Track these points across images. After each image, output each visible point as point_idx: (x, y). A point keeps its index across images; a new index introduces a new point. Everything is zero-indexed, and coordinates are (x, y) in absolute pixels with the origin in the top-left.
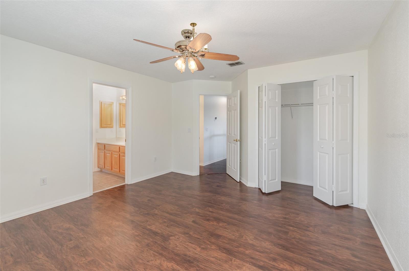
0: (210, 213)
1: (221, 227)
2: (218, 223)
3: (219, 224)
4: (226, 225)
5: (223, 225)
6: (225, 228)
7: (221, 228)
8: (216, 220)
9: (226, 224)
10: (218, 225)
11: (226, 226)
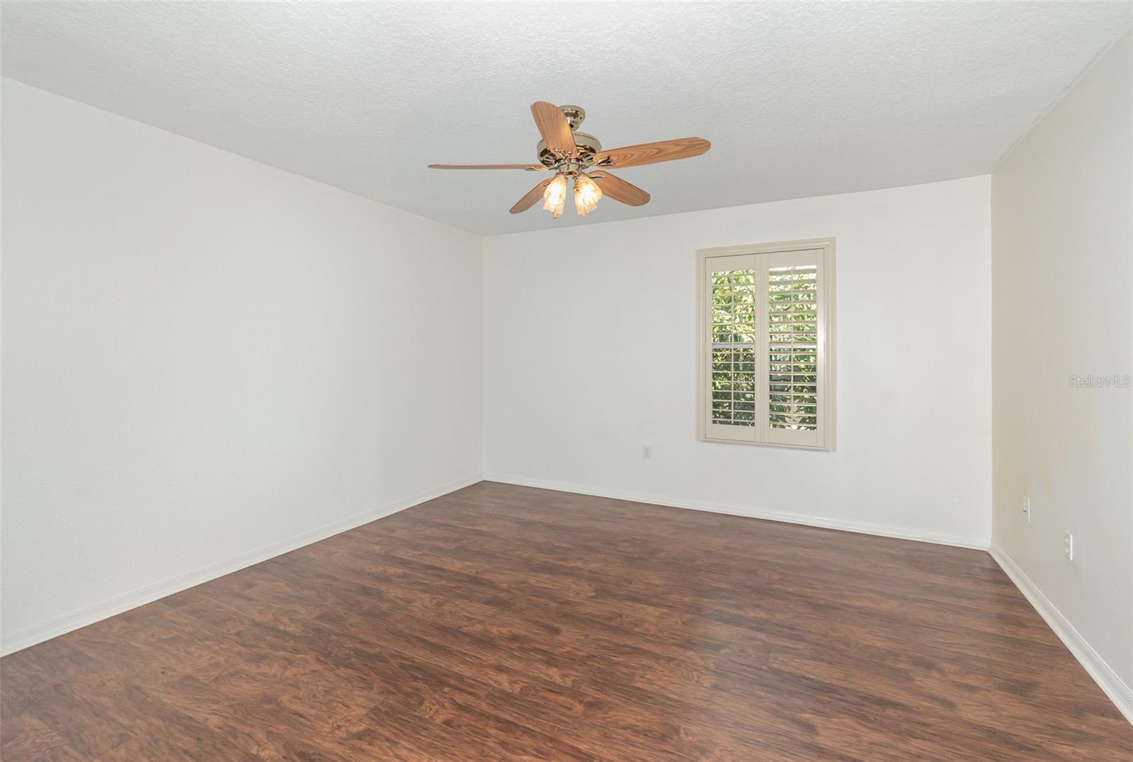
0: (506, 663)
1: (480, 622)
2: (487, 631)
3: (484, 629)
4: (465, 626)
5: (474, 625)
6: (469, 619)
7: (481, 618)
8: (492, 638)
9: (465, 628)
10: (488, 627)
11: (466, 623)
